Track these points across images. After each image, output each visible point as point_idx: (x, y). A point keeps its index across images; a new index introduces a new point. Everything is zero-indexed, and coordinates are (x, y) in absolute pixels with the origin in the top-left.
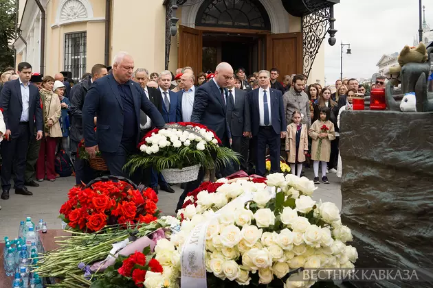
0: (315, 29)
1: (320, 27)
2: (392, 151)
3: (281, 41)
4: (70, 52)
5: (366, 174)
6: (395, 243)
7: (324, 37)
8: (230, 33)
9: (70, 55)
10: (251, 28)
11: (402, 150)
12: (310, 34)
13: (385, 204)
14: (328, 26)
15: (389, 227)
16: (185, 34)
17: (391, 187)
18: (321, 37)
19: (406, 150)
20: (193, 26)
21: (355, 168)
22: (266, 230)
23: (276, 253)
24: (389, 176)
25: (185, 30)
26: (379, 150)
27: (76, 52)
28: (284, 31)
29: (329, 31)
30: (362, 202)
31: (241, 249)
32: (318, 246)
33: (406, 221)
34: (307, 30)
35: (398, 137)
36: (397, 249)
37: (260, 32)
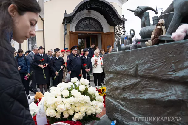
0: (119, 30)
1: (120, 30)
2: (115, 67)
3: (106, 35)
4: (30, 43)
5: (110, 76)
6: (118, 101)
7: (122, 33)
8: (88, 33)
9: (30, 44)
10: (96, 31)
11: (117, 66)
12: (117, 33)
13: (115, 87)
14: (123, 29)
15: (117, 95)
16: (71, 34)
17: (117, 80)
18: (121, 33)
19: (119, 66)
20: (74, 31)
21: (108, 75)
22: (66, 98)
23: (68, 106)
24: (116, 76)
25: (71, 33)
26: (112, 67)
27: (33, 43)
28: (108, 32)
29: (123, 31)
30: (110, 87)
31: (56, 105)
32: (84, 102)
33: (120, 92)
34: (116, 31)
35: (116, 61)
36: (119, 103)
37: (99, 32)
